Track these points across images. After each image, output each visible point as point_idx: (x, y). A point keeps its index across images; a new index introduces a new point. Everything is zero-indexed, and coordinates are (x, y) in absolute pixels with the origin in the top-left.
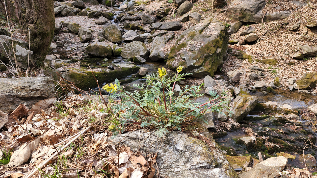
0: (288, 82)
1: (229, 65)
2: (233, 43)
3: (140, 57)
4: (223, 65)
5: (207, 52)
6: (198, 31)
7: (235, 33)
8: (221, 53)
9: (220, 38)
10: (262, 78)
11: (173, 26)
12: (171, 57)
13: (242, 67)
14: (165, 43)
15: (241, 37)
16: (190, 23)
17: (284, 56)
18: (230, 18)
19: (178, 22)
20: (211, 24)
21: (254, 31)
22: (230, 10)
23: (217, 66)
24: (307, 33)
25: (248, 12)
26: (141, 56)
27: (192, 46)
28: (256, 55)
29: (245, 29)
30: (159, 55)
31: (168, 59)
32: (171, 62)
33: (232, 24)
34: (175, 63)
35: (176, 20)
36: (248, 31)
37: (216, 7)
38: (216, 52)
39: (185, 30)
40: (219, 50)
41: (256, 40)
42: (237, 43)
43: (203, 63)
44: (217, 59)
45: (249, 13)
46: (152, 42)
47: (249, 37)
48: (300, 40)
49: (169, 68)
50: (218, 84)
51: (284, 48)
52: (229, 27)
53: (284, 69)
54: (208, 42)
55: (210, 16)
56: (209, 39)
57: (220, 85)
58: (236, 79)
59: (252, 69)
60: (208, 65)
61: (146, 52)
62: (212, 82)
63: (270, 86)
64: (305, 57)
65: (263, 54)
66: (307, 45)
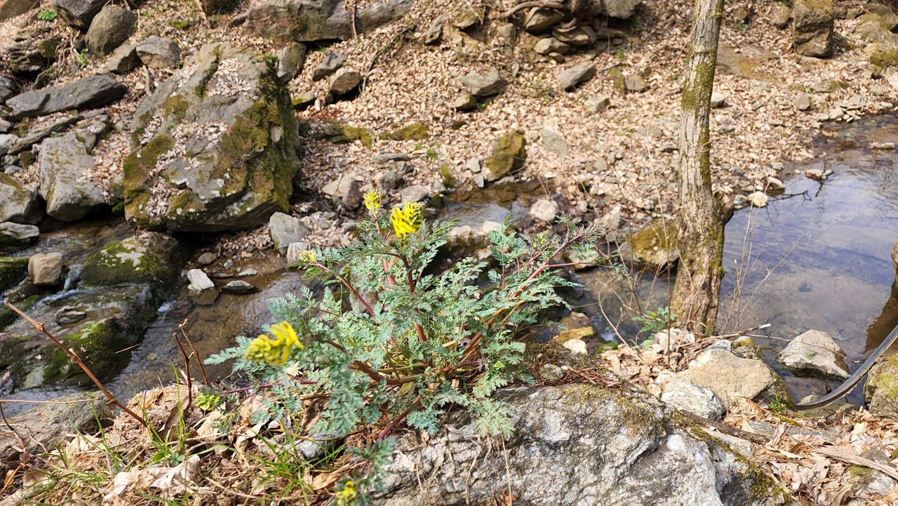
0: (468, 169)
1: (317, 167)
2: (302, 107)
3: (8, 223)
4: (303, 170)
5: (245, 147)
6: (191, 92)
7: (296, 77)
8: (285, 141)
9: (266, 97)
10: (412, 179)
11: (95, 91)
12: (133, 192)
13: (353, 162)
14: (90, 153)
15: (317, 83)
16: (150, 74)
17: (437, 110)
18: (268, 38)
19: (107, 77)
20: (223, 62)
21: (345, 61)
22: (256, 15)
23: (290, 179)
24: (463, 45)
25: (309, 12)
26: (14, 219)
27: (191, 141)
28: (374, 124)
29: (318, 60)
30: (86, 198)
31: (126, 201)
32: (141, 207)
33: (281, 54)
34: (154, 206)
35: (94, 71)
36: (328, 64)
37: (214, 12)
38: (270, 140)
39: (140, 96)
40: (277, 134)
41: (358, 86)
42: (312, 102)
43: (247, 183)
44: (283, 160)
45: (313, 16)
46: (35, 160)
47: (339, 78)
48: (455, 63)
49: (141, 229)
50: (315, 227)
51: (429, 90)
52: (276, 64)
53: (448, 141)
54: (236, 117)
55: (205, 40)
56: (237, 107)
57: (320, 230)
58: (353, 200)
59: (381, 162)
60: (263, 182)
61: (27, 201)
62: (295, 229)
63: (436, 191)
64: (479, 101)
65: (389, 116)
66: (472, 73)
